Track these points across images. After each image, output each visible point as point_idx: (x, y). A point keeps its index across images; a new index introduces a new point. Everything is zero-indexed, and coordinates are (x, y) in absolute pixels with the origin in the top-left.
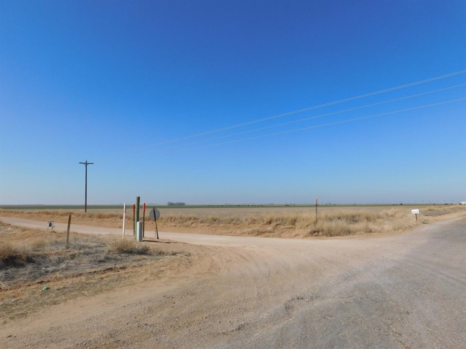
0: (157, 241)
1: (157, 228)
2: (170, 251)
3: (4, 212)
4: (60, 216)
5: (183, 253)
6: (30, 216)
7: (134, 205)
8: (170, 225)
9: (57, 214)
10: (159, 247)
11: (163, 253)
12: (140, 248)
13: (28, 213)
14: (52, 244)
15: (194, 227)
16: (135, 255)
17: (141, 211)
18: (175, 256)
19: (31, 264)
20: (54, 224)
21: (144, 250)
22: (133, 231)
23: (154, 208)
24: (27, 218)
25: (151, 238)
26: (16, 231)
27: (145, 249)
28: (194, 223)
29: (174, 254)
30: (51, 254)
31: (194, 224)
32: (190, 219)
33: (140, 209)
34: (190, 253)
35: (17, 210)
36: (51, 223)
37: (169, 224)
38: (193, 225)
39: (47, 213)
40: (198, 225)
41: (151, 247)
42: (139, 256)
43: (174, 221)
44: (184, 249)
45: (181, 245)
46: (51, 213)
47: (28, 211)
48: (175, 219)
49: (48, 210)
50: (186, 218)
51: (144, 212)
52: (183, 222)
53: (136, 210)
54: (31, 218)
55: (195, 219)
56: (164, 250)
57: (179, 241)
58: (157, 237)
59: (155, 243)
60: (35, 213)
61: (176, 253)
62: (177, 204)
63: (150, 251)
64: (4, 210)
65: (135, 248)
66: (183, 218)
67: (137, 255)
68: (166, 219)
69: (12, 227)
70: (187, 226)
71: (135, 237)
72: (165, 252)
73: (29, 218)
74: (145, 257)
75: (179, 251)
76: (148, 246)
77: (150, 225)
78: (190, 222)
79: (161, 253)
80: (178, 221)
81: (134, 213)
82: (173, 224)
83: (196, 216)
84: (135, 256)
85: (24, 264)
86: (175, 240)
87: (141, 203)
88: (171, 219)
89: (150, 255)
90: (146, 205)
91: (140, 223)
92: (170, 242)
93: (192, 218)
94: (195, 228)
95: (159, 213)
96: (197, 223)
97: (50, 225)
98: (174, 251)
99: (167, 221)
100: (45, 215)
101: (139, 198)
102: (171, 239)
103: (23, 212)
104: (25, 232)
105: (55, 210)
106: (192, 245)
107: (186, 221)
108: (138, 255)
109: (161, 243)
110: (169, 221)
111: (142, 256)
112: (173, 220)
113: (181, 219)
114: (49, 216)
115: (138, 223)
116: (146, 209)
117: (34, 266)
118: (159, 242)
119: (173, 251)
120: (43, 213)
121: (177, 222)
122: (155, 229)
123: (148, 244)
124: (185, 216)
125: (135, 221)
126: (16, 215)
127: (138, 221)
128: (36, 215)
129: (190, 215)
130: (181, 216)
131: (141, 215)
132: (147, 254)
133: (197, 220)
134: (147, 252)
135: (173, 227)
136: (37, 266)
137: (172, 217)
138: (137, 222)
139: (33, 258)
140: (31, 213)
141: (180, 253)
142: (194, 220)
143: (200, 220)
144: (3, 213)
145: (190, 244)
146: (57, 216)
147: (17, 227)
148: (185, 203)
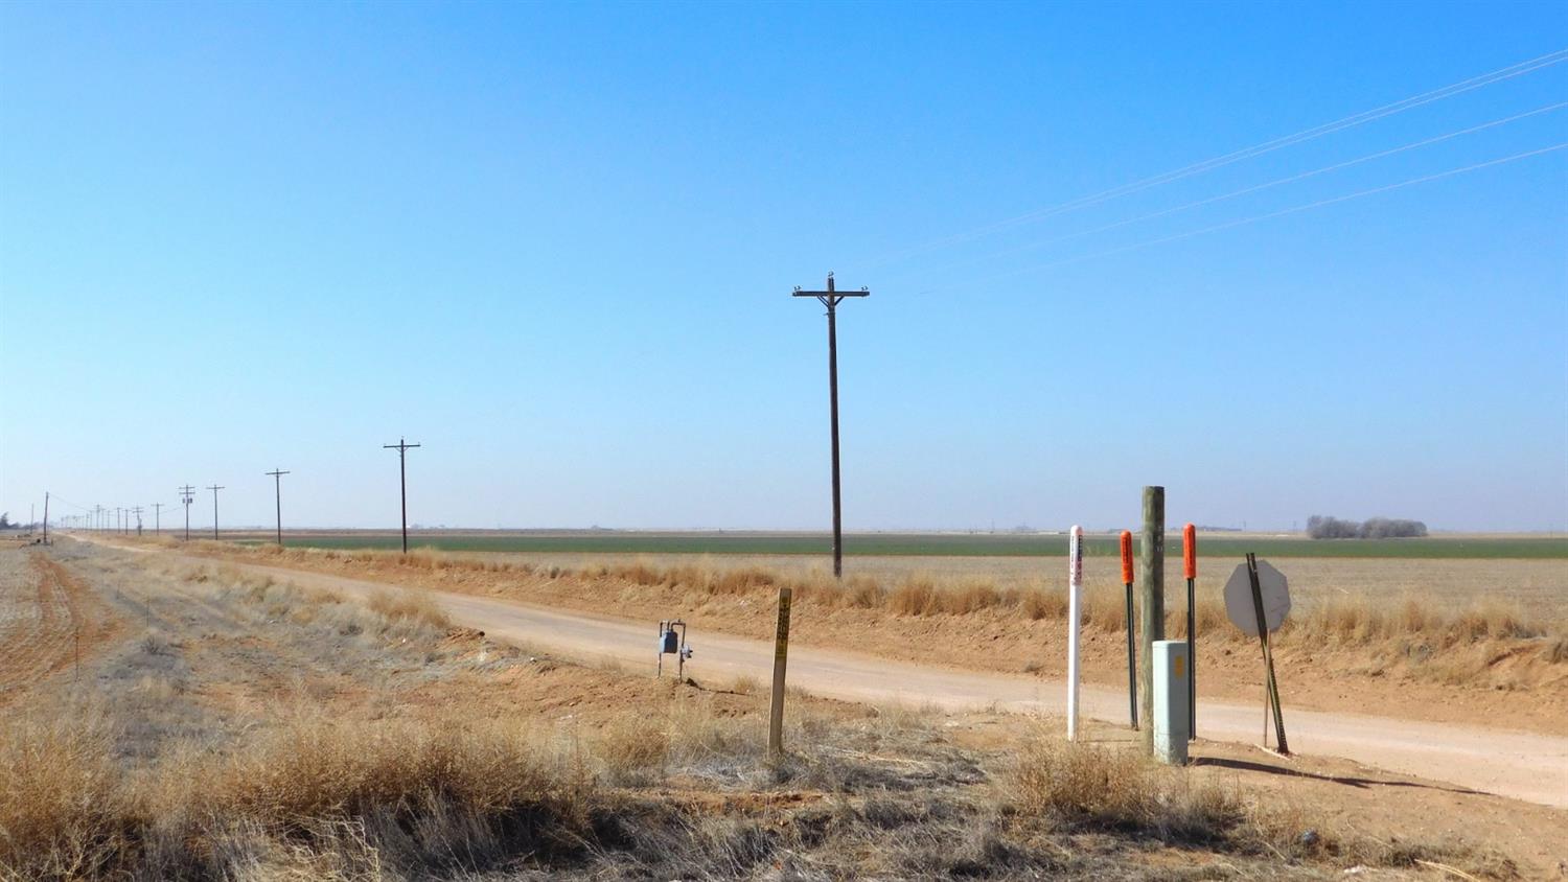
0: (1283, 765)
1: (1273, 686)
2: (1376, 836)
3: (444, 565)
4: (705, 596)
5: (1466, 853)
6: (563, 593)
7: (1128, 539)
8: (1341, 664)
9: (692, 581)
10: (1298, 806)
11: (1333, 848)
12: (1184, 804)
13: (553, 576)
14: (698, 752)
15: (1512, 688)
16: (1162, 844)
17: (1174, 569)
18: (1413, 871)
19: (615, 853)
20: (689, 640)
21: (1210, 819)
22: (1128, 696)
23: (1251, 557)
24: (546, 600)
25: (1237, 745)
26: (513, 671)
27: (1212, 812)
28: (1509, 655)
29: (1404, 858)
30: (702, 806)
31: (1507, 663)
32: (1479, 630)
33: (1166, 560)
34: (1509, 863)
35: (502, 559)
36: (676, 635)
37: (1338, 660)
38: (1503, 672)
39: (644, 578)
40: (1535, 670)
41: (1252, 806)
42: (1183, 855)
43: (1366, 640)
44: (1467, 832)
45: (1444, 801)
46: (661, 575)
47: (549, 562)
48: (1374, 627)
49: (647, 561)
50: (1447, 622)
51: (1191, 581)
52: (1426, 651)
53: (1141, 571)
54: (567, 602)
55: (1512, 629)
56: (1332, 829)
57: (1423, 773)
58: (1274, 741)
59: (1274, 781)
60: (585, 575)
61: (1420, 855)
62: (1368, 527)
63: (1246, 827)
64: (445, 556)
65: (1154, 800)
66: (1428, 620)
67: (1168, 846)
68: (1313, 624)
69: (493, 646)
70: (1458, 680)
71: (1142, 735)
72: (1344, 841)
73: (560, 599)
74: (1222, 865)
75: (1435, 841)
76: (1229, 798)
77: (1214, 662)
78: (1482, 650)
79: (1315, 847)
80: (1397, 638)
81: (1129, 586)
82: (1364, 661)
83: (1522, 615)
84: (1155, 850)
85: (582, 849)
86: (1400, 768)
87: (1175, 525)
88: (1351, 628)
89: (1250, 853)
90: (1198, 534)
91: (1171, 648)
92: (1364, 776)
93: (1491, 628)
94: (1512, 695)
95: (1286, 588)
96: (1527, 657)
97: (671, 644)
98: (1399, 836)
99: (1323, 641)
100: (630, 590)
101: (1157, 497)
102: (1367, 761)
103: (527, 570)
104: (550, 679)
105: (681, 562)
106: (1515, 808)
107: (1449, 643)
108: (1173, 850)
109: (1309, 782)
110: (1335, 638)
111: (1196, 855)
112: (1358, 632)
113: (1417, 627)
114: (652, 591)
115: (1160, 650)
116: (1199, 560)
117: (632, 867)
118: (1300, 774)
119: (1394, 841)
120: (623, 577)
121: (1391, 646)
122: (1264, 689)
123: (1230, 783)
124: (1436, 606)
125: (1141, 636)
126: (500, 585)
127: (1158, 633)
128: (587, 585)
129: (1478, 608)
130: (1413, 605)
131: (1175, 601)
132: (1230, 848)
133: (1529, 636)
134: (1229, 833)
135: (1365, 682)
136: (644, 867)
137: (1353, 613)
138: (1155, 644)
139: (623, 823)
140: (566, 573)
141: (1439, 854)
142: (1502, 637)
143: (1551, 640)
144: (442, 574)
145: (1500, 797)
146: (691, 597)
147: (514, 651)
148: (1421, 525)
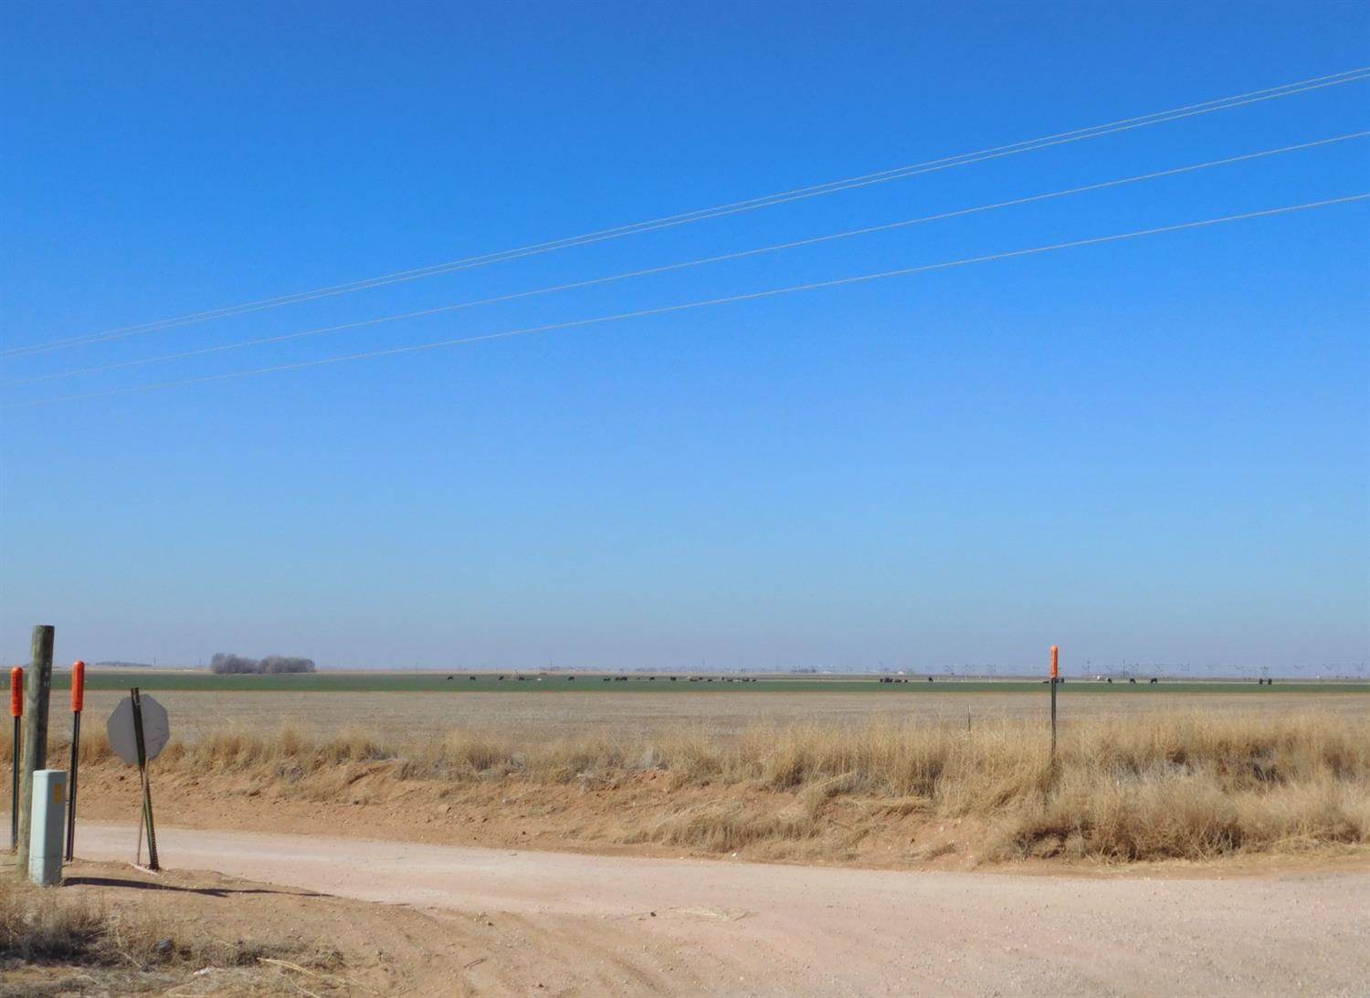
0: (152, 880)
1: (148, 809)
2: (226, 938)
5: (302, 949)
7: (19, 676)
8: (223, 786)
10: (158, 916)
11: (186, 953)
12: (49, 923)
15: (366, 802)
16: (24, 962)
17: (60, 704)
18: (255, 968)
21: (73, 935)
22: (10, 822)
23: (135, 691)
25: (111, 865)
27: (76, 928)
28: (366, 774)
29: (248, 958)
31: (364, 781)
32: (343, 753)
33: (53, 694)
34: (338, 955)
37: (220, 782)
38: (360, 790)
40: (387, 786)
41: (114, 920)
42: (43, 970)
43: (247, 764)
44: (307, 930)
45: (290, 903)
48: (255, 752)
50: (318, 747)
51: (77, 713)
52: (298, 772)
53: (28, 704)
55: (370, 752)
56: (189, 936)
57: (278, 880)
58: (146, 859)
59: (138, 895)
61: (260, 953)
62: (265, 663)
63: (107, 939)
65: (19, 921)
66: (301, 746)
67: (30, 962)
68: (202, 751)
70: (322, 797)
71: (18, 859)
72: (196, 948)
74: (80, 977)
75: (276, 941)
76: (94, 913)
77: (108, 787)
78: (344, 771)
79: (171, 954)
80: (273, 762)
81: (17, 718)
82: (245, 783)
83: (378, 739)
84: (16, 968)
86: (256, 877)
87: (63, 661)
88: (234, 754)
89: (108, 964)
90: (86, 669)
91: (51, 777)
92: (224, 886)
93: (353, 752)
94: (367, 808)
95: (166, 720)
96: (380, 776)
98: (247, 937)
99: (209, 766)
101: (47, 635)
102: (231, 871)
106: (350, 907)
107: (317, 765)
108: (33, 967)
109: (173, 894)
110: (220, 763)
111: (58, 969)
112: (241, 757)
113: (292, 752)
115: (40, 779)
116: (86, 693)
118: (160, 887)
119: (240, 943)
121: (267, 769)
122: (139, 810)
123: (96, 900)
124: (315, 735)
125: (24, 765)
127: (39, 764)
129: (345, 734)
130: (289, 737)
131: (59, 730)
132: (89, 960)
133: (383, 757)
134: (91, 947)
135: (243, 801)
137: (237, 741)
138: (36, 773)
141: (281, 951)
142: (362, 759)
143: (398, 762)
145: (339, 898)
148: (311, 663)
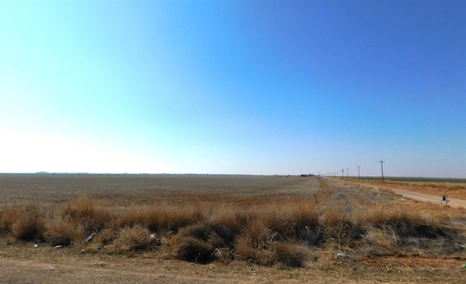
3: (391, 183)
4: (448, 190)
6: (416, 189)
9: (444, 187)
13: (413, 185)
14: (456, 219)
19: (442, 237)
20: (448, 199)
24: (412, 190)
26: (408, 202)
30: (462, 230)
35: (402, 182)
36: (445, 197)
39: (433, 186)
46: (437, 186)
47: (412, 183)
49: (434, 183)
54: (416, 190)
60: (420, 186)
64: (391, 181)
69: (404, 198)
73: (415, 190)
85: (435, 235)
97: (444, 199)
100: (430, 188)
103: (408, 184)
104: (417, 204)
105: (442, 184)
114: (435, 189)
117: (446, 240)
120: (429, 186)
126: (402, 187)
128: (421, 187)
136: (449, 240)
139: (443, 231)
140: (416, 185)
144: (390, 185)
146: (445, 190)
147: (409, 199)
